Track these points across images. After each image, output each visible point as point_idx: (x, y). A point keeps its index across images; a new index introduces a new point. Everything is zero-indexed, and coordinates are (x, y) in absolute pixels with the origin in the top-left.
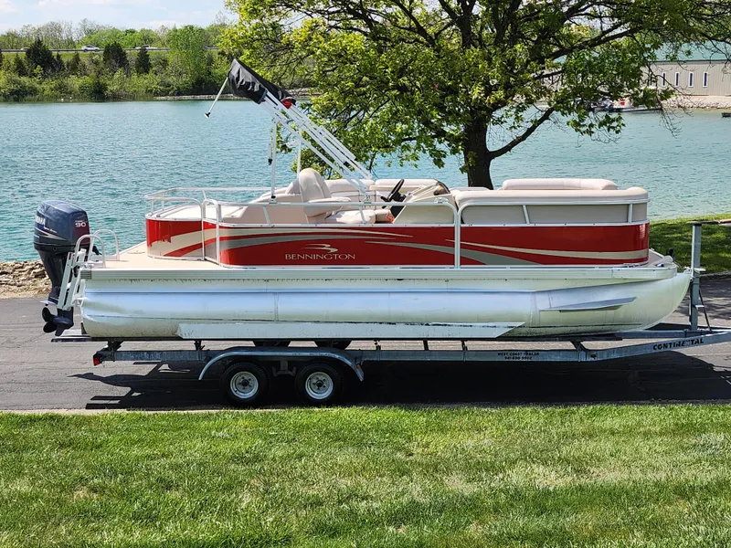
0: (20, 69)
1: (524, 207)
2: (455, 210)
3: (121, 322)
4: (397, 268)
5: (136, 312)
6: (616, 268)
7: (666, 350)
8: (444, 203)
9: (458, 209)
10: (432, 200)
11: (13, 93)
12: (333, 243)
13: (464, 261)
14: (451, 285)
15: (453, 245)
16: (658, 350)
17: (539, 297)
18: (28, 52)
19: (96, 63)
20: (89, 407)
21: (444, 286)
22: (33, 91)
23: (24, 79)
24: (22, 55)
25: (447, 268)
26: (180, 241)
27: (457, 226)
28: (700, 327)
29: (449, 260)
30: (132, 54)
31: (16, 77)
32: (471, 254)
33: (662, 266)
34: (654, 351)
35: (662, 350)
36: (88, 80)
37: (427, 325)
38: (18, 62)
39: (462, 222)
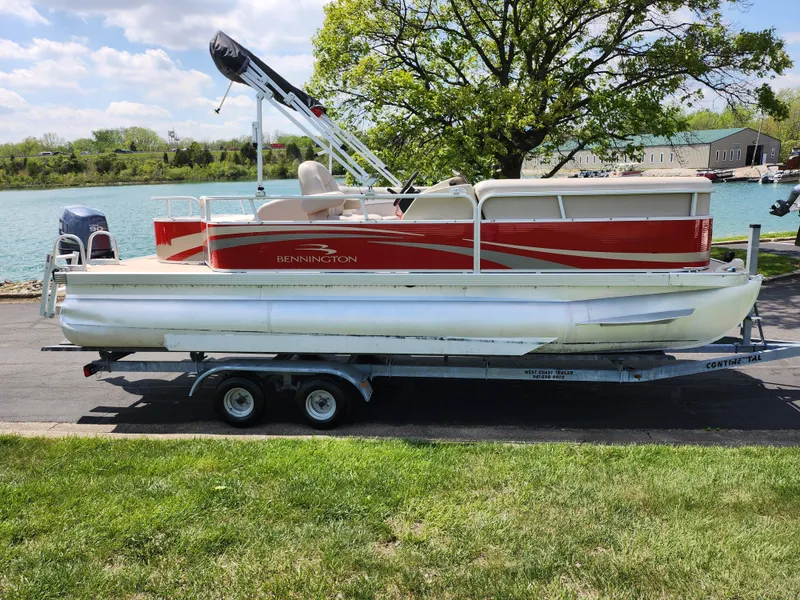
0: (237, 160)
1: (560, 198)
2: (474, 202)
3: (101, 332)
4: (405, 273)
5: (117, 321)
6: (673, 273)
7: (720, 368)
8: (461, 195)
9: (478, 202)
10: (446, 191)
11: (232, 175)
12: (331, 243)
13: (485, 265)
14: (470, 294)
15: (471, 245)
16: (711, 369)
17: (575, 308)
18: (242, 150)
19: (282, 156)
20: (84, 420)
21: (459, 294)
22: (244, 174)
23: (240, 167)
24: (238, 152)
25: (465, 273)
26: (181, 243)
27: (477, 221)
28: (753, 341)
29: (466, 263)
30: (304, 150)
31: (235, 165)
32: (493, 256)
33: (734, 270)
34: (707, 370)
35: (717, 368)
36: (277, 166)
37: (442, 339)
38: (236, 156)
39: (483, 217)
